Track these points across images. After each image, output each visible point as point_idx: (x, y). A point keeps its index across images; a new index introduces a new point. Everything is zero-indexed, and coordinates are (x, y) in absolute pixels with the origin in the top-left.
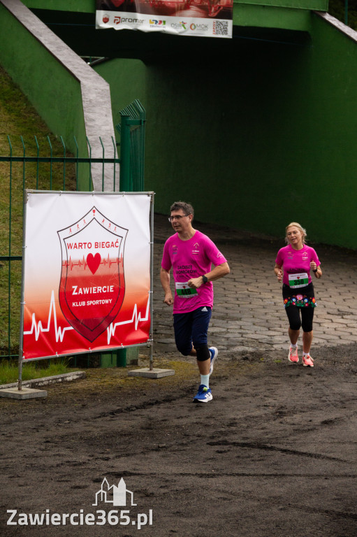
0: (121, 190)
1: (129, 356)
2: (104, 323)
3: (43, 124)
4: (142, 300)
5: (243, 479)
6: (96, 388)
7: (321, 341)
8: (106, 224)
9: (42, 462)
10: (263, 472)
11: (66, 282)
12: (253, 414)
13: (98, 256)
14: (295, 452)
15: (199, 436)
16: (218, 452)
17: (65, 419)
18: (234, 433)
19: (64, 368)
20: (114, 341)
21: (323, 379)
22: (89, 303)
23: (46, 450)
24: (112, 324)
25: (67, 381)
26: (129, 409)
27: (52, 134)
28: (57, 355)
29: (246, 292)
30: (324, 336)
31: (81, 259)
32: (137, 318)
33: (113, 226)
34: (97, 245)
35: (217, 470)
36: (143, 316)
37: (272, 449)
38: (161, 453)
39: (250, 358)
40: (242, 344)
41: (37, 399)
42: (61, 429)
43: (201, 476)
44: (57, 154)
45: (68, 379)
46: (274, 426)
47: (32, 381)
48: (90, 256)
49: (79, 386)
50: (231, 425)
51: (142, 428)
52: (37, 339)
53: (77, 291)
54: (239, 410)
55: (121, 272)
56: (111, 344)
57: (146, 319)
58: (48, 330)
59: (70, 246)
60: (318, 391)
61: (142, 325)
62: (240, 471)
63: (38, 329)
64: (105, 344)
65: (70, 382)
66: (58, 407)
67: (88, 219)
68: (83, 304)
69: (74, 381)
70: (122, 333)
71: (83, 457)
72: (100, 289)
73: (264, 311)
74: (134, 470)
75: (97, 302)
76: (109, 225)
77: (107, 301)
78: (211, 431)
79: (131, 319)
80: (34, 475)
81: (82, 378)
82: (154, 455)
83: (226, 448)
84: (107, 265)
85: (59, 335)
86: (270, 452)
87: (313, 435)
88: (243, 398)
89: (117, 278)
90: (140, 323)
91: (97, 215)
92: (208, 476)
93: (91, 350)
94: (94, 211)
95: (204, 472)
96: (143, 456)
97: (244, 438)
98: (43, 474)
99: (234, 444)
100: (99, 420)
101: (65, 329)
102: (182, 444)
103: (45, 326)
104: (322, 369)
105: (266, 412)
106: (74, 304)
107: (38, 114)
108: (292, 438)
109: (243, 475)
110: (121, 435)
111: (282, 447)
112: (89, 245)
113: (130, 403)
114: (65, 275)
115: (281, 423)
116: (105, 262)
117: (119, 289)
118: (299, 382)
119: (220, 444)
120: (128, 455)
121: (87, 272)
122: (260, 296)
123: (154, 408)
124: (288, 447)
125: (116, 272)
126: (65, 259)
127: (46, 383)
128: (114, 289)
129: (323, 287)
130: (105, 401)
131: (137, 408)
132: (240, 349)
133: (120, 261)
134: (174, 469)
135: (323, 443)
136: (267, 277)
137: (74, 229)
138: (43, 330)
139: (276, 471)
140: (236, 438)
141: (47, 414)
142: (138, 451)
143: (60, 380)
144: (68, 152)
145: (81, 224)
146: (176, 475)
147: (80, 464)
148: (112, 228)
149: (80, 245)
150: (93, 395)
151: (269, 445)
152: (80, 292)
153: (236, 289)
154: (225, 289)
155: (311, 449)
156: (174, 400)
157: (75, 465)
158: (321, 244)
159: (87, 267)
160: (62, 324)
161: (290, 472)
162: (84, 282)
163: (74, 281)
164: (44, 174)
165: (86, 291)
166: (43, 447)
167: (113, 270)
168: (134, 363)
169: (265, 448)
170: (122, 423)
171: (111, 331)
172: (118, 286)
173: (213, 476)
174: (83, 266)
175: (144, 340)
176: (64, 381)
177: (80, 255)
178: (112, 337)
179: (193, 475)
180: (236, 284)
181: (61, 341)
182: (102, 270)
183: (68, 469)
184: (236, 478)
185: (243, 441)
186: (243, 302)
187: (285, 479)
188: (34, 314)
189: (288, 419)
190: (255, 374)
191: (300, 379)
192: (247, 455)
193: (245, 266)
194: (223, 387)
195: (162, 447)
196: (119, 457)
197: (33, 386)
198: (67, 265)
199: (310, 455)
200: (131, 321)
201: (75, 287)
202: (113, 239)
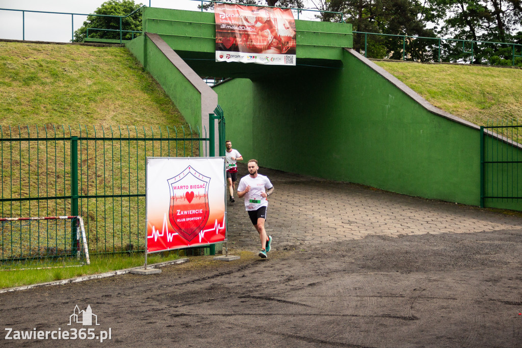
0: (210, 156)
1: (217, 249)
2: (197, 231)
3: (182, 118)
4: (220, 217)
5: (247, 316)
6: (192, 267)
7: (334, 238)
8: (197, 175)
9: (138, 309)
10: (260, 313)
11: (173, 208)
12: (273, 280)
13: (192, 193)
14: (284, 301)
15: (236, 293)
16: (242, 302)
17: (165, 285)
18: (257, 291)
19: (177, 256)
20: (203, 240)
21: (324, 260)
22: (188, 219)
23: (145, 302)
24: (202, 231)
25: (177, 264)
26: (204, 279)
27: (187, 123)
28: (169, 249)
29: (299, 211)
30: (336, 236)
31: (182, 195)
32: (218, 228)
33: (201, 176)
34: (191, 187)
35: (235, 312)
36: (221, 226)
37: (273, 299)
38: (210, 303)
39: (288, 249)
40: (287, 241)
41: (155, 274)
42: (159, 291)
43: (224, 315)
44: (189, 135)
45: (178, 262)
46: (281, 287)
47: (155, 264)
48: (187, 193)
49: (183, 266)
50: (258, 286)
51: (206, 289)
52: (156, 240)
53: (180, 213)
54: (266, 278)
55: (207, 201)
56: (201, 242)
57: (223, 228)
58: (162, 235)
59: (175, 188)
60: (317, 267)
61: (221, 231)
62: (247, 312)
63: (156, 235)
64: (198, 242)
65: (179, 264)
66: (165, 278)
67: (186, 173)
68: (184, 220)
69: (181, 264)
70: (208, 236)
71: (164, 306)
72: (194, 212)
73: (306, 222)
74: (188, 312)
75: (192, 219)
76: (198, 175)
77: (198, 218)
78: (244, 290)
79: (214, 228)
80: (129, 316)
81: (187, 261)
82: (205, 304)
83: (247, 299)
84: (198, 198)
85: (170, 238)
86: (271, 302)
87: (300, 292)
88: (272, 271)
89: (204, 205)
90: (219, 230)
91: (191, 170)
92: (228, 315)
93: (189, 246)
94: (190, 168)
95: (227, 313)
96: (198, 305)
97: (260, 294)
98: (134, 316)
99: (253, 297)
100: (184, 285)
101: (173, 234)
102: (224, 298)
103: (160, 233)
104: (326, 254)
105: (281, 279)
106: (178, 220)
107: (179, 112)
108: (287, 293)
109: (248, 314)
110: (192, 293)
111: (279, 298)
112: (187, 187)
113: (207, 275)
114: (172, 204)
115: (286, 285)
116: (197, 196)
117: (206, 212)
118: (308, 262)
119: (245, 297)
120: (190, 304)
121: (186, 202)
122: (306, 213)
123: (219, 278)
124: (283, 299)
125: (204, 202)
126: (172, 195)
127: (164, 265)
128: (202, 211)
129: (344, 207)
130: (193, 274)
131: (209, 278)
132: (285, 243)
133: (206, 196)
134: (211, 312)
135: (303, 296)
136: (312, 203)
137: (178, 178)
138: (160, 235)
139: (268, 312)
140: (256, 294)
141: (156, 282)
142: (197, 302)
143: (173, 263)
144: (196, 134)
145: (182, 176)
146: (210, 315)
147: (159, 310)
148: (201, 177)
149: (181, 187)
150: (188, 271)
151: (272, 298)
152: (182, 213)
153: (293, 210)
154: (286, 210)
155: (295, 300)
156: (233, 273)
157: (156, 311)
158: (350, 183)
159: (186, 199)
160: (171, 232)
161: (276, 313)
162: (184, 207)
163: (178, 207)
164: (181, 147)
165: (186, 213)
166: (144, 301)
167: (202, 201)
168: (220, 253)
169: (269, 299)
170: (196, 287)
171: (201, 235)
172: (205, 210)
173: (231, 315)
174: (183, 199)
175: (223, 240)
176: (176, 264)
177: (181, 193)
178: (202, 238)
179: (220, 315)
180: (293, 206)
181: (171, 241)
182: (194, 201)
183: (151, 313)
184: (243, 316)
185: (259, 296)
186: (295, 217)
187: (270, 317)
188: (154, 227)
189: (291, 283)
190: (286, 257)
191: (311, 260)
192: (257, 303)
193: (301, 196)
194: (263, 266)
195: (212, 300)
196: (184, 305)
197: (156, 267)
198: (173, 198)
199: (292, 303)
200: (214, 229)
201: (179, 211)
202: (202, 183)
